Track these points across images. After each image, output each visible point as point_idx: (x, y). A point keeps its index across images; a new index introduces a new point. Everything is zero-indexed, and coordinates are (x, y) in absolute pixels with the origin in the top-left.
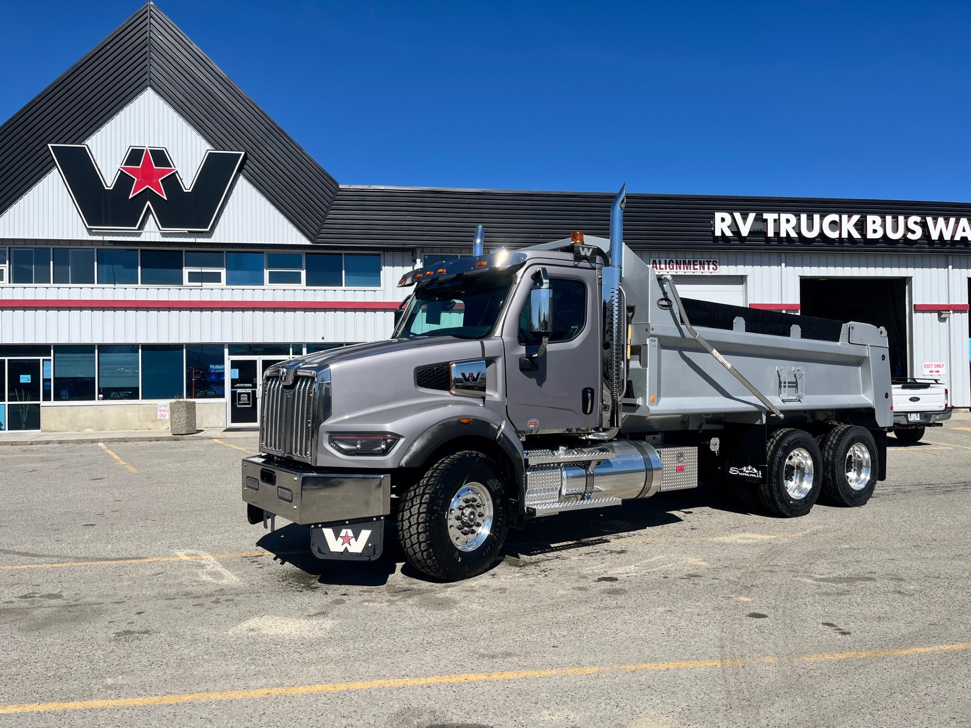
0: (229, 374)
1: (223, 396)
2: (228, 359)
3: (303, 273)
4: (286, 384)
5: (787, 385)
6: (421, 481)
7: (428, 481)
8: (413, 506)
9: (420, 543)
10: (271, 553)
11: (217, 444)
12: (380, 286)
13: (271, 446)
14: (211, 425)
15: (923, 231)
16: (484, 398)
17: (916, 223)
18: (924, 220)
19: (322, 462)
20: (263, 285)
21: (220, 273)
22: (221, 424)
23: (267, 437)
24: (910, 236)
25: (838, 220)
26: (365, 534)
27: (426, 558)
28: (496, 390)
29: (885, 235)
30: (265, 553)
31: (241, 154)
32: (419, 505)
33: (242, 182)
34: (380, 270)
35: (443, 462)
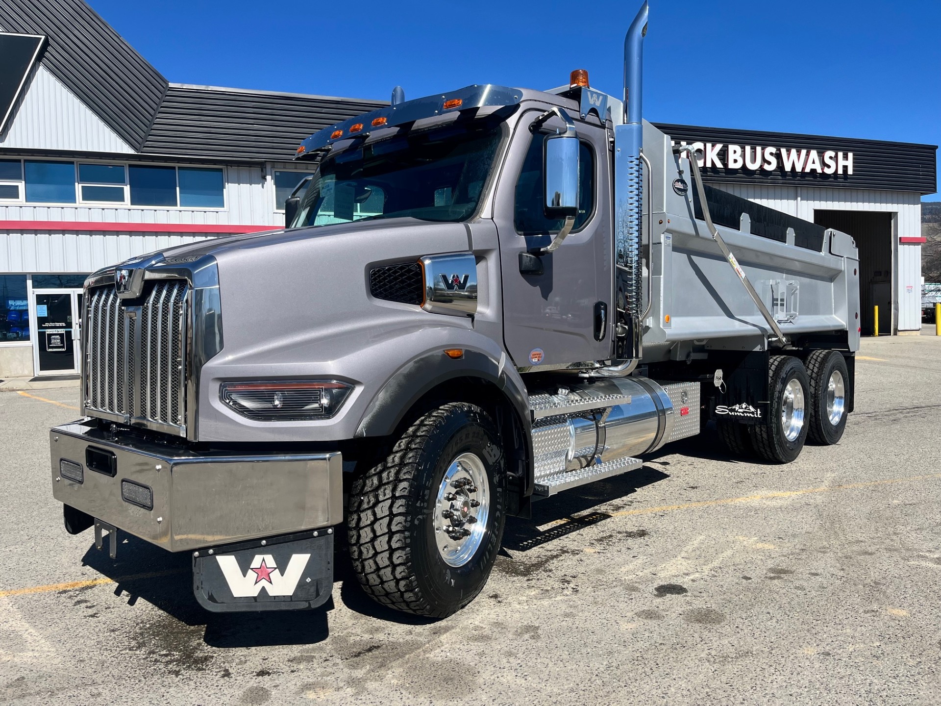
0: (35, 312)
1: (27, 338)
2: (32, 293)
3: (127, 189)
4: (127, 295)
5: (779, 302)
6: (390, 459)
7: (402, 458)
8: (377, 502)
9: (394, 567)
10: (108, 580)
11: (21, 397)
12: (223, 207)
13: (103, 405)
14: (13, 374)
15: (778, 163)
16: (471, 316)
17: (771, 154)
18: (778, 152)
19: (208, 433)
20: (75, 202)
21: (17, 186)
22: (26, 372)
23: (95, 390)
24: (767, 167)
25: (702, 148)
26: (299, 562)
27: (403, 589)
28: (487, 304)
29: (744, 164)
30: (98, 581)
31: (41, 38)
32: (390, 501)
33: (42, 74)
34: (223, 187)
35: (422, 424)
